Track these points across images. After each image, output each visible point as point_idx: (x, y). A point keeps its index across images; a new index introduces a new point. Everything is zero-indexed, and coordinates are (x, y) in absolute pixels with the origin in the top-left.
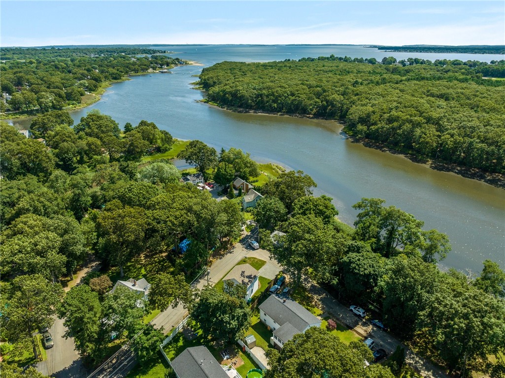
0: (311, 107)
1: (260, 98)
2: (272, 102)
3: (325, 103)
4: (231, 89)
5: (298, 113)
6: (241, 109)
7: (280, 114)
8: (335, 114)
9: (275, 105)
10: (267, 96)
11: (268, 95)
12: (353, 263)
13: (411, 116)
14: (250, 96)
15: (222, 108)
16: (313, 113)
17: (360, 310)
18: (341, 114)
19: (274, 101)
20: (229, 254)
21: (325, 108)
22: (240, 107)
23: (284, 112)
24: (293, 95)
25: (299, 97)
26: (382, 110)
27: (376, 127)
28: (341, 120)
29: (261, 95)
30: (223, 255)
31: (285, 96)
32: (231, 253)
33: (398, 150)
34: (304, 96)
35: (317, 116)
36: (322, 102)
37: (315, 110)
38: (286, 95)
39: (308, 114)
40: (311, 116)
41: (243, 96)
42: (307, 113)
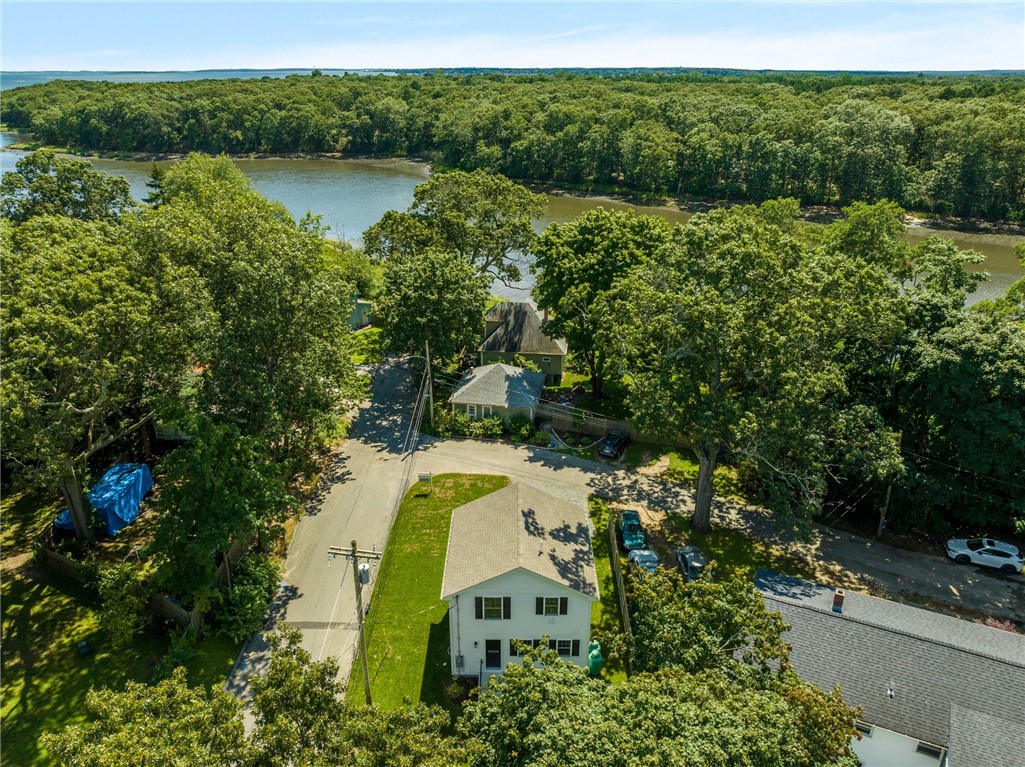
0: (334, 132)
1: (192, 121)
2: (229, 127)
3: (366, 118)
4: (100, 105)
5: (303, 151)
6: (144, 155)
7: (253, 156)
8: (394, 145)
9: (239, 134)
10: (212, 115)
11: (215, 110)
12: (992, 357)
13: (599, 111)
14: (162, 115)
15: (82, 155)
16: (338, 147)
17: (1000, 546)
18: (411, 142)
19: (233, 125)
20: (336, 488)
21: (367, 131)
22: (136, 149)
23: (265, 152)
24: (279, 107)
25: (299, 110)
26: (523, 107)
27: (526, 143)
28: (414, 157)
29: (195, 113)
30: (313, 496)
31: (261, 111)
32: (341, 479)
33: (587, 190)
34: (311, 108)
35: (351, 152)
36: (359, 116)
37: (344, 140)
38: (262, 106)
39: (328, 152)
40: (338, 155)
41: (139, 119)
42: (326, 147)
